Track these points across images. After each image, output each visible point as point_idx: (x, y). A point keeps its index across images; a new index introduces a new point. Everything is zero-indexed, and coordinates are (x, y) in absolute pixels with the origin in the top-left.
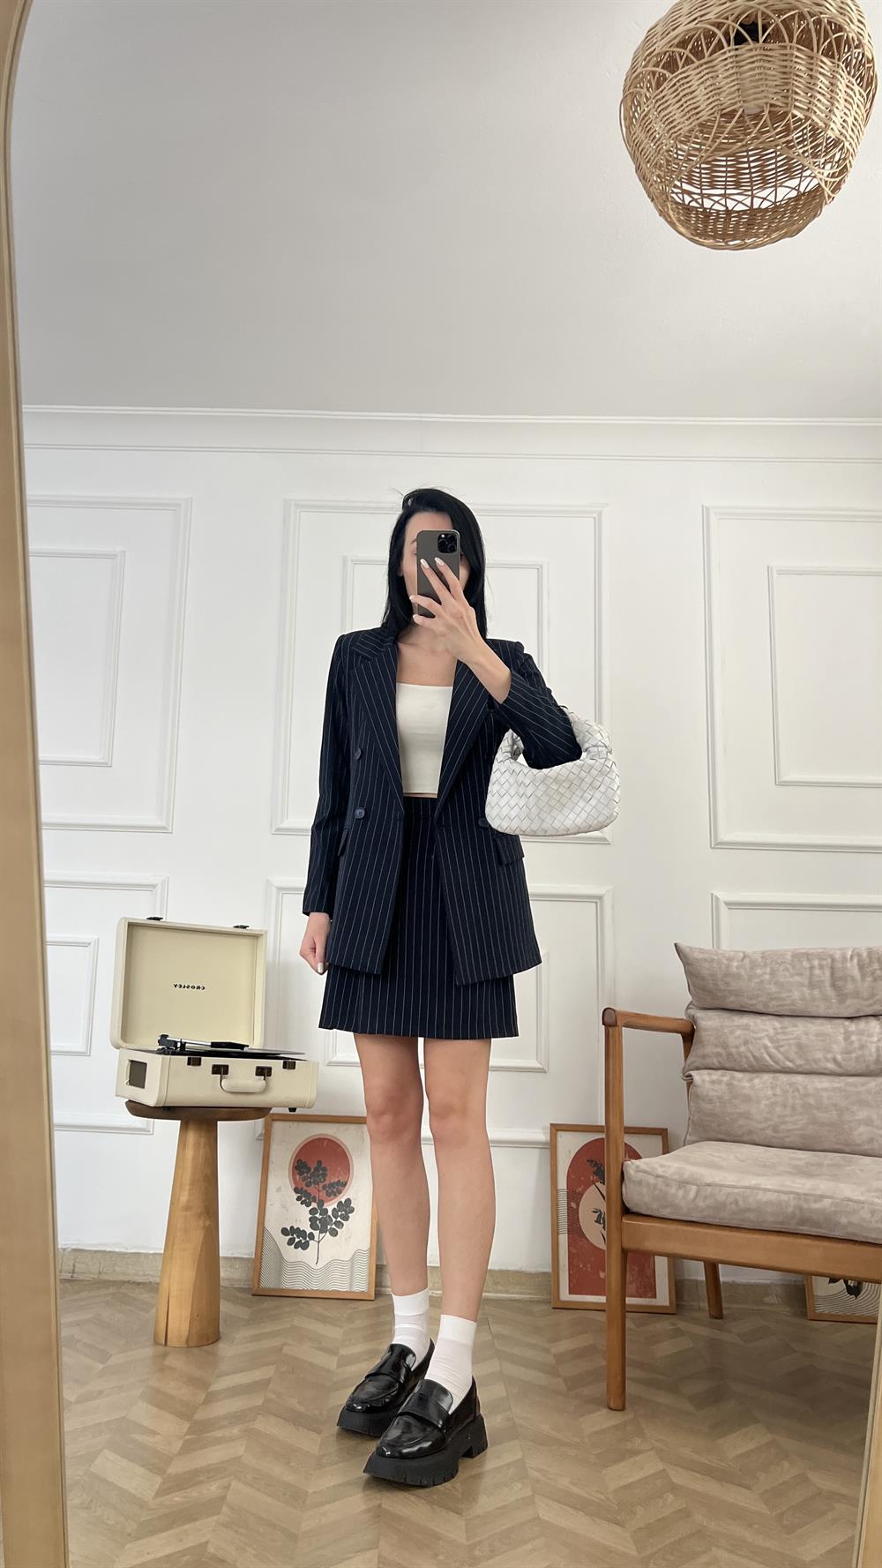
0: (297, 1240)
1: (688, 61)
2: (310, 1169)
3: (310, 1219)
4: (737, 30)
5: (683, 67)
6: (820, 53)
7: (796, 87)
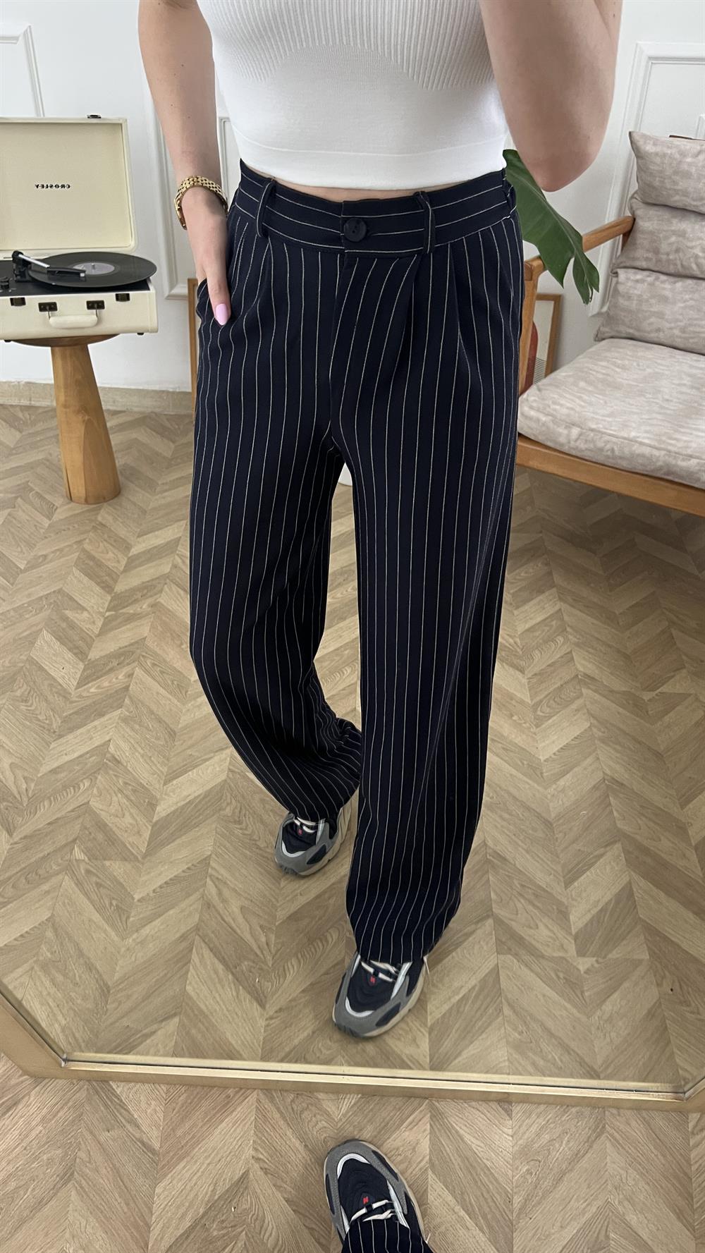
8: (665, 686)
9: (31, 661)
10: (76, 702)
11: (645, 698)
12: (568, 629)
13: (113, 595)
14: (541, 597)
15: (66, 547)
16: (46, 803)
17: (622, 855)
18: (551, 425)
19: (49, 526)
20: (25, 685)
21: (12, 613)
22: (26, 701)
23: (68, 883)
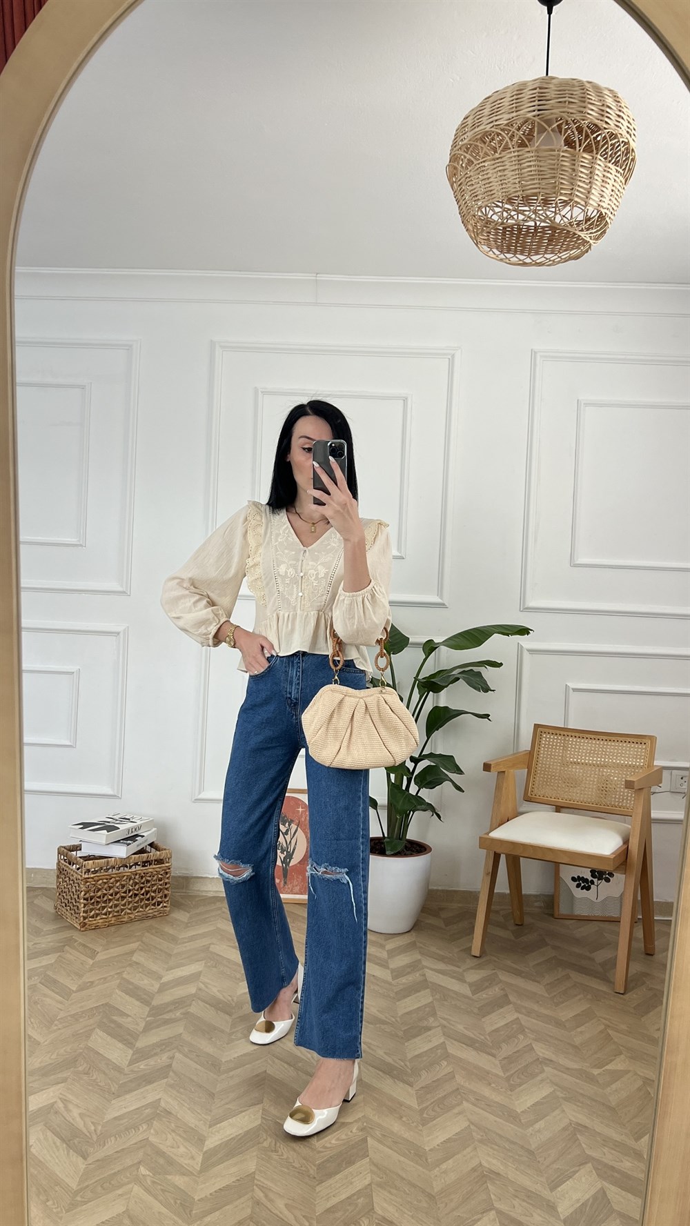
1: (486, 154)
5: (483, 158)
6: (582, 150)
7: (562, 178)
8: (610, 1065)
9: (89, 1049)
10: (129, 1074)
11: (596, 1074)
12: (526, 1030)
13: (151, 1006)
14: (502, 1010)
15: (108, 977)
16: (113, 1138)
17: (594, 1172)
19: (93, 963)
20: (86, 1064)
21: (69, 1018)
22: (87, 1074)
23: (137, 1189)
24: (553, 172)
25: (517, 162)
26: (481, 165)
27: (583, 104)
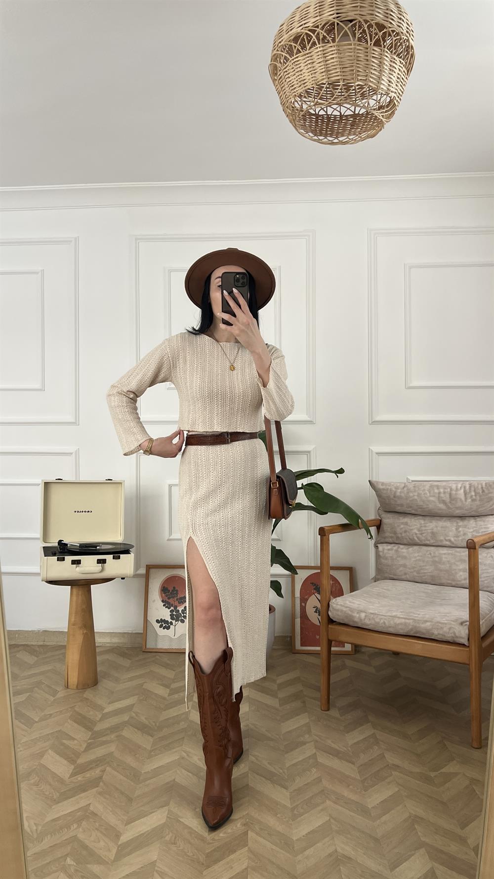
0: (164, 625)
1: (299, 51)
2: (169, 590)
3: (170, 615)
4: (323, 35)
5: (296, 54)
6: (372, 44)
7: (358, 67)
8: (443, 769)
9: (41, 765)
10: (69, 785)
11: (432, 776)
12: (380, 742)
13: (93, 732)
15: (63, 710)
16: (49, 836)
17: (426, 854)
18: (350, 613)
19: (54, 700)
20: (37, 777)
22: (37, 785)
23: (62, 876)
24: (351, 62)
25: (322, 56)
26: (295, 60)
27: (371, 8)
